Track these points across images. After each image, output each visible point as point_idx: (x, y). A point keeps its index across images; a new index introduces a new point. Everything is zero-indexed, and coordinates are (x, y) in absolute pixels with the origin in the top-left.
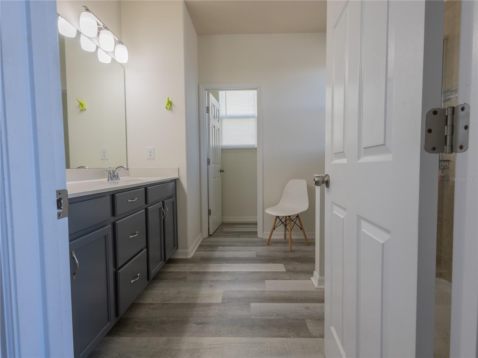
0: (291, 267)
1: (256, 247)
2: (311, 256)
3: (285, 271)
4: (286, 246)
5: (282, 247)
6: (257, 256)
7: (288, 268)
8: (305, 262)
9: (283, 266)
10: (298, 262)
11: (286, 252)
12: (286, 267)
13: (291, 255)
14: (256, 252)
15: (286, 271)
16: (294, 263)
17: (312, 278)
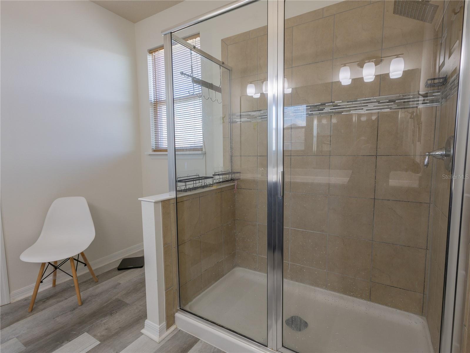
0: (101, 331)
1: (8, 327)
2: (114, 298)
3: (98, 343)
4: (66, 299)
5: (60, 304)
6: (26, 344)
7: (99, 334)
8: (113, 310)
9: (89, 335)
10: (105, 315)
11: (74, 309)
12: (94, 336)
13: (87, 310)
14: (17, 337)
15: (100, 341)
16: (102, 321)
17: (143, 331)
